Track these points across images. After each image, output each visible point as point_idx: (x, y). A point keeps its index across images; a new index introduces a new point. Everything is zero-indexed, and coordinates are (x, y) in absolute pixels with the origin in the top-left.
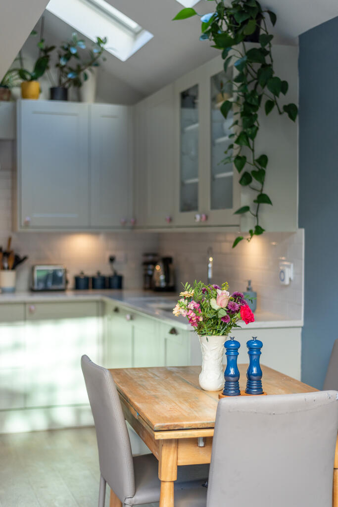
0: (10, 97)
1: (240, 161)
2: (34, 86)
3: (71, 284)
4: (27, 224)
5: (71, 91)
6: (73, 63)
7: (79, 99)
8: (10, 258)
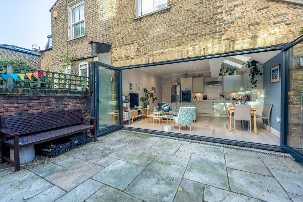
0: (223, 76)
1: (252, 82)
2: (226, 74)
3: (232, 99)
4: (224, 91)
5: (232, 74)
6: (232, 70)
7: (234, 75)
8: (222, 96)
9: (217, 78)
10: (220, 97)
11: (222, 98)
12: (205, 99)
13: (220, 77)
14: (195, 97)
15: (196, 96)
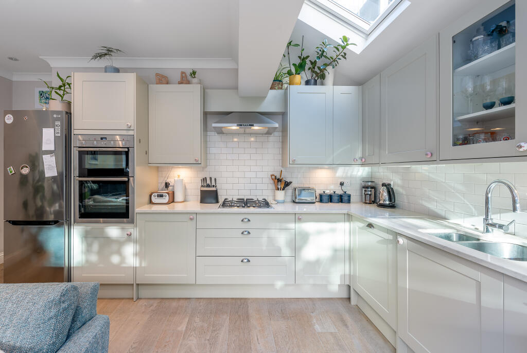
2: (296, 79)
8: (281, 183)
9: (262, 98)
10: (272, 186)
11: (280, 195)
12: (209, 195)
13: (272, 93)
14: (167, 185)
15: (171, 181)
